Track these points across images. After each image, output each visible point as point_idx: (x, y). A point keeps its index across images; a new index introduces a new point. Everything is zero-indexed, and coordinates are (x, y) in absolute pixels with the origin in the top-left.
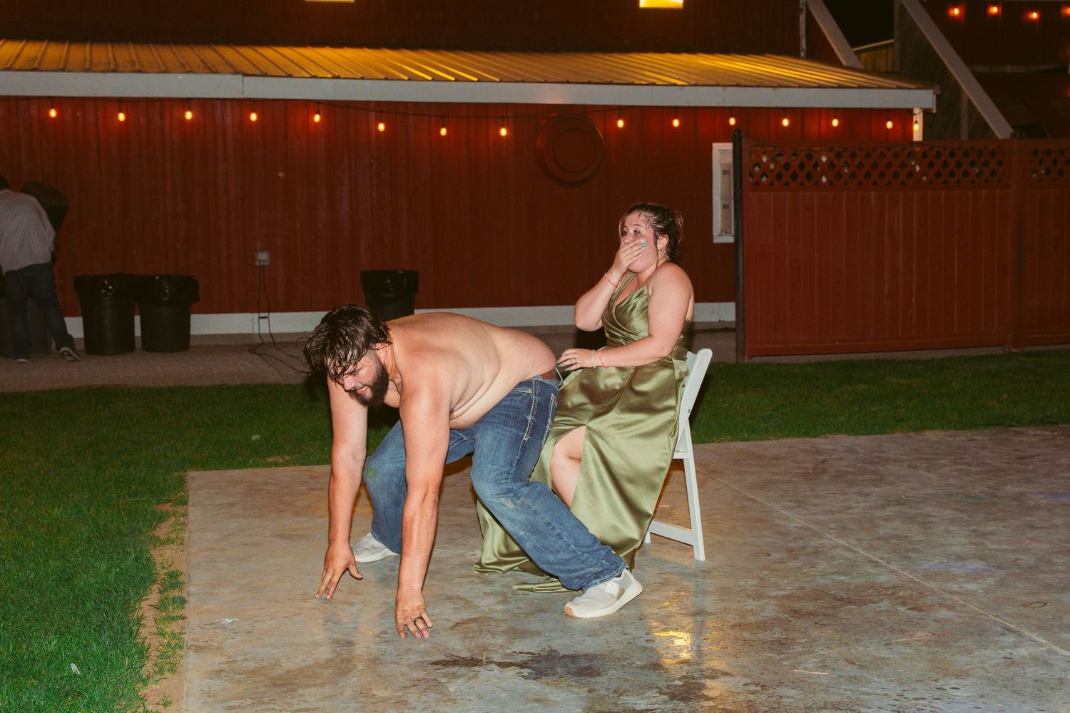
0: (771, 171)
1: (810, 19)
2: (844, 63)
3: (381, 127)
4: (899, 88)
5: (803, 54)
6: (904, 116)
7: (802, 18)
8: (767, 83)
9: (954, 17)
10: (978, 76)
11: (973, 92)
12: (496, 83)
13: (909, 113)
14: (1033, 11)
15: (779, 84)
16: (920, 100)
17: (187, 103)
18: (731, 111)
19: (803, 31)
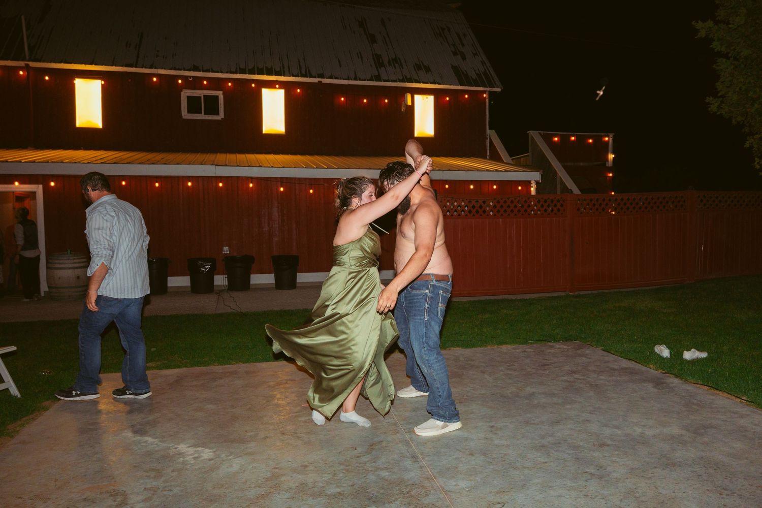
0: (452, 209)
1: (491, 142)
2: (505, 161)
3: (282, 189)
4: (523, 171)
5: (488, 157)
6: (527, 184)
7: (488, 142)
8: (463, 169)
9: (555, 141)
10: (565, 168)
11: (562, 174)
12: (336, 169)
13: (529, 182)
14: (590, 139)
15: (469, 170)
16: (534, 177)
17: (189, 178)
18: (447, 182)
19: (488, 148)
